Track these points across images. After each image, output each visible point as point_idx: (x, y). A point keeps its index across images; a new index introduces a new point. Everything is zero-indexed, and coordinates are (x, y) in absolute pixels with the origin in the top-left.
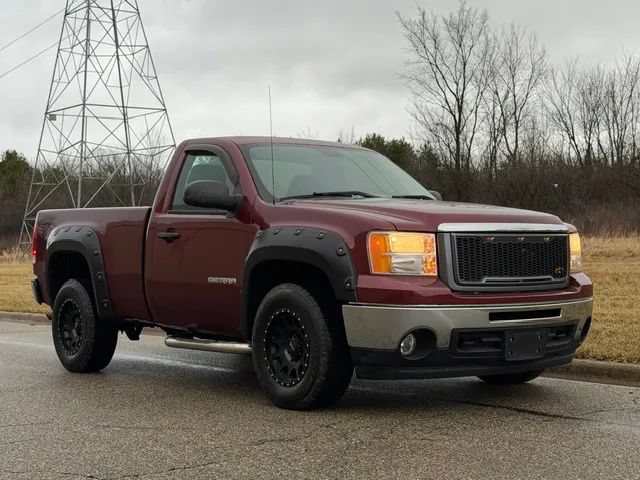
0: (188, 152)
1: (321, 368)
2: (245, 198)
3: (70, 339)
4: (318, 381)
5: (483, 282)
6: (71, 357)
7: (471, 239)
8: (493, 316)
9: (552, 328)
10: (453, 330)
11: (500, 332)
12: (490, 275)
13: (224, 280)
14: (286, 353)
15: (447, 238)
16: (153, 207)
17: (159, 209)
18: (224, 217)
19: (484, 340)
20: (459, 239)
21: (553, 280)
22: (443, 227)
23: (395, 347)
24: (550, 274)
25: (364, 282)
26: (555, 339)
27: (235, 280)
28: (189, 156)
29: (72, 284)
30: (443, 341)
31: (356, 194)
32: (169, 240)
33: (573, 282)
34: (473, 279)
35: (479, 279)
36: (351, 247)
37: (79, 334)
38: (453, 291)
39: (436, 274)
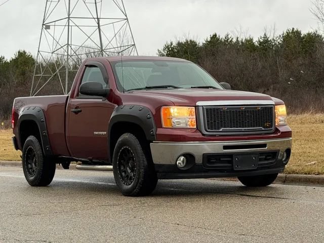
0: (86, 66)
1: (141, 174)
2: (111, 90)
3: (31, 168)
4: (140, 181)
5: (221, 130)
6: (32, 178)
7: (214, 109)
8: (225, 147)
9: (261, 153)
10: (204, 154)
11: (230, 155)
12: (225, 127)
13: (101, 133)
14: (128, 168)
15: (201, 109)
16: (70, 95)
17: (72, 97)
18: (101, 100)
19: (222, 159)
20: (207, 109)
21: (263, 129)
22: (199, 103)
23: (174, 163)
24: (262, 126)
25: (160, 131)
26: (266, 159)
27: (106, 133)
28: (87, 68)
29: (31, 138)
30: (199, 160)
31: (169, 86)
32: (76, 113)
33: (277, 130)
34: (215, 129)
35: (219, 129)
36: (154, 114)
37: (35, 165)
38: (203, 135)
39: (195, 127)
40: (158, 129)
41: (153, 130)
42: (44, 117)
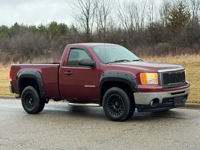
0: (71, 48)
1: (128, 110)
4: (127, 113)
5: (169, 85)
6: (30, 110)
7: (166, 74)
8: (172, 94)
10: (163, 98)
11: (173, 98)
12: (170, 83)
14: (114, 106)
15: (160, 73)
16: (60, 65)
18: (89, 68)
19: (169, 100)
20: (163, 74)
21: (183, 83)
22: (159, 71)
23: (149, 104)
24: (182, 81)
25: (140, 87)
27: (95, 86)
29: (29, 87)
31: (125, 60)
32: (68, 75)
33: (186, 83)
34: (167, 84)
36: (136, 77)
38: (163, 88)
39: (158, 84)
40: (139, 85)
41: (137, 85)
42: (40, 76)
